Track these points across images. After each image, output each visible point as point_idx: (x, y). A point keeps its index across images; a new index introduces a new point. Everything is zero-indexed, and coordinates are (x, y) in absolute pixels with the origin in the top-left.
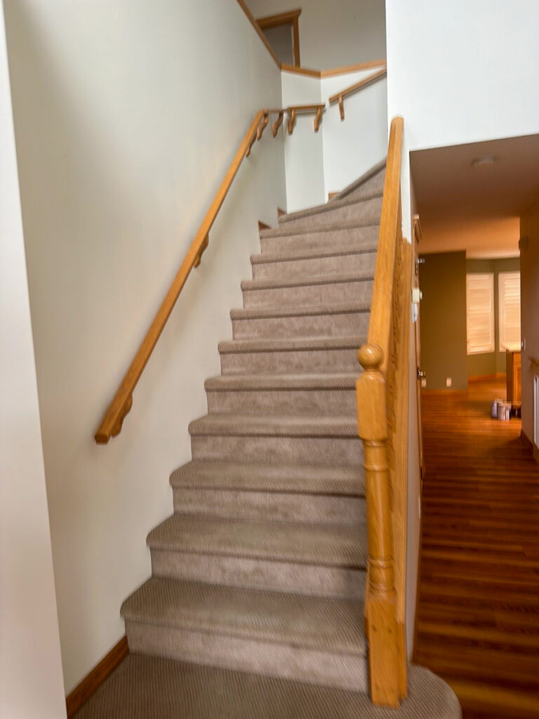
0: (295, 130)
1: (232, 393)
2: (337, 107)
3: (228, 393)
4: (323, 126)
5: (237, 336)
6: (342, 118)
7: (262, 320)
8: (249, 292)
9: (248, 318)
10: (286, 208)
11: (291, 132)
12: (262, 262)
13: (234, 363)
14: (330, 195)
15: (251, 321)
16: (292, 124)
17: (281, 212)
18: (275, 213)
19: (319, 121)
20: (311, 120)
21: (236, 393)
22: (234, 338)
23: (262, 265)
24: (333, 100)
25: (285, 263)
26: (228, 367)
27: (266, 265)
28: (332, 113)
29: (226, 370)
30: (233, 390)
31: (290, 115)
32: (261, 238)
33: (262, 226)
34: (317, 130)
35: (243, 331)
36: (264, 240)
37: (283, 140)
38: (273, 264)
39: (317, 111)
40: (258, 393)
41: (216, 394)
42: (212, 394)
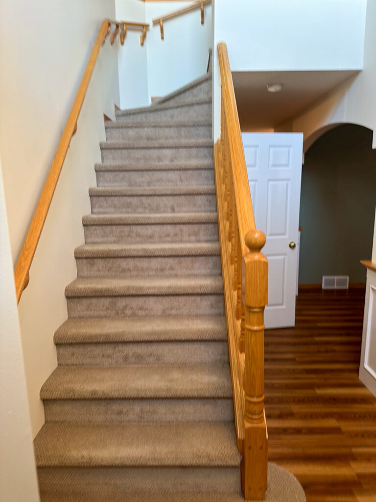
0: (126, 42)
1: (99, 261)
2: (158, 28)
3: (95, 260)
4: (147, 42)
5: (95, 210)
6: (162, 38)
7: (116, 198)
8: (102, 173)
9: (105, 196)
10: (120, 105)
11: (122, 43)
12: (110, 149)
13: (97, 234)
14: (153, 99)
15: (107, 198)
16: (124, 36)
17: (117, 108)
18: (113, 109)
19: (144, 37)
20: (138, 35)
21: (103, 260)
22: (92, 213)
23: (110, 151)
24: (156, 22)
25: (129, 151)
26: (91, 237)
27: (113, 151)
28: (154, 32)
29: (89, 240)
30: (100, 258)
31: (123, 29)
32: (106, 128)
33: (107, 119)
34: (142, 44)
35: (101, 207)
36: (108, 130)
37: (117, 49)
38: (119, 151)
39: (143, 28)
40: (122, 260)
41: (85, 261)
42: (80, 261)
